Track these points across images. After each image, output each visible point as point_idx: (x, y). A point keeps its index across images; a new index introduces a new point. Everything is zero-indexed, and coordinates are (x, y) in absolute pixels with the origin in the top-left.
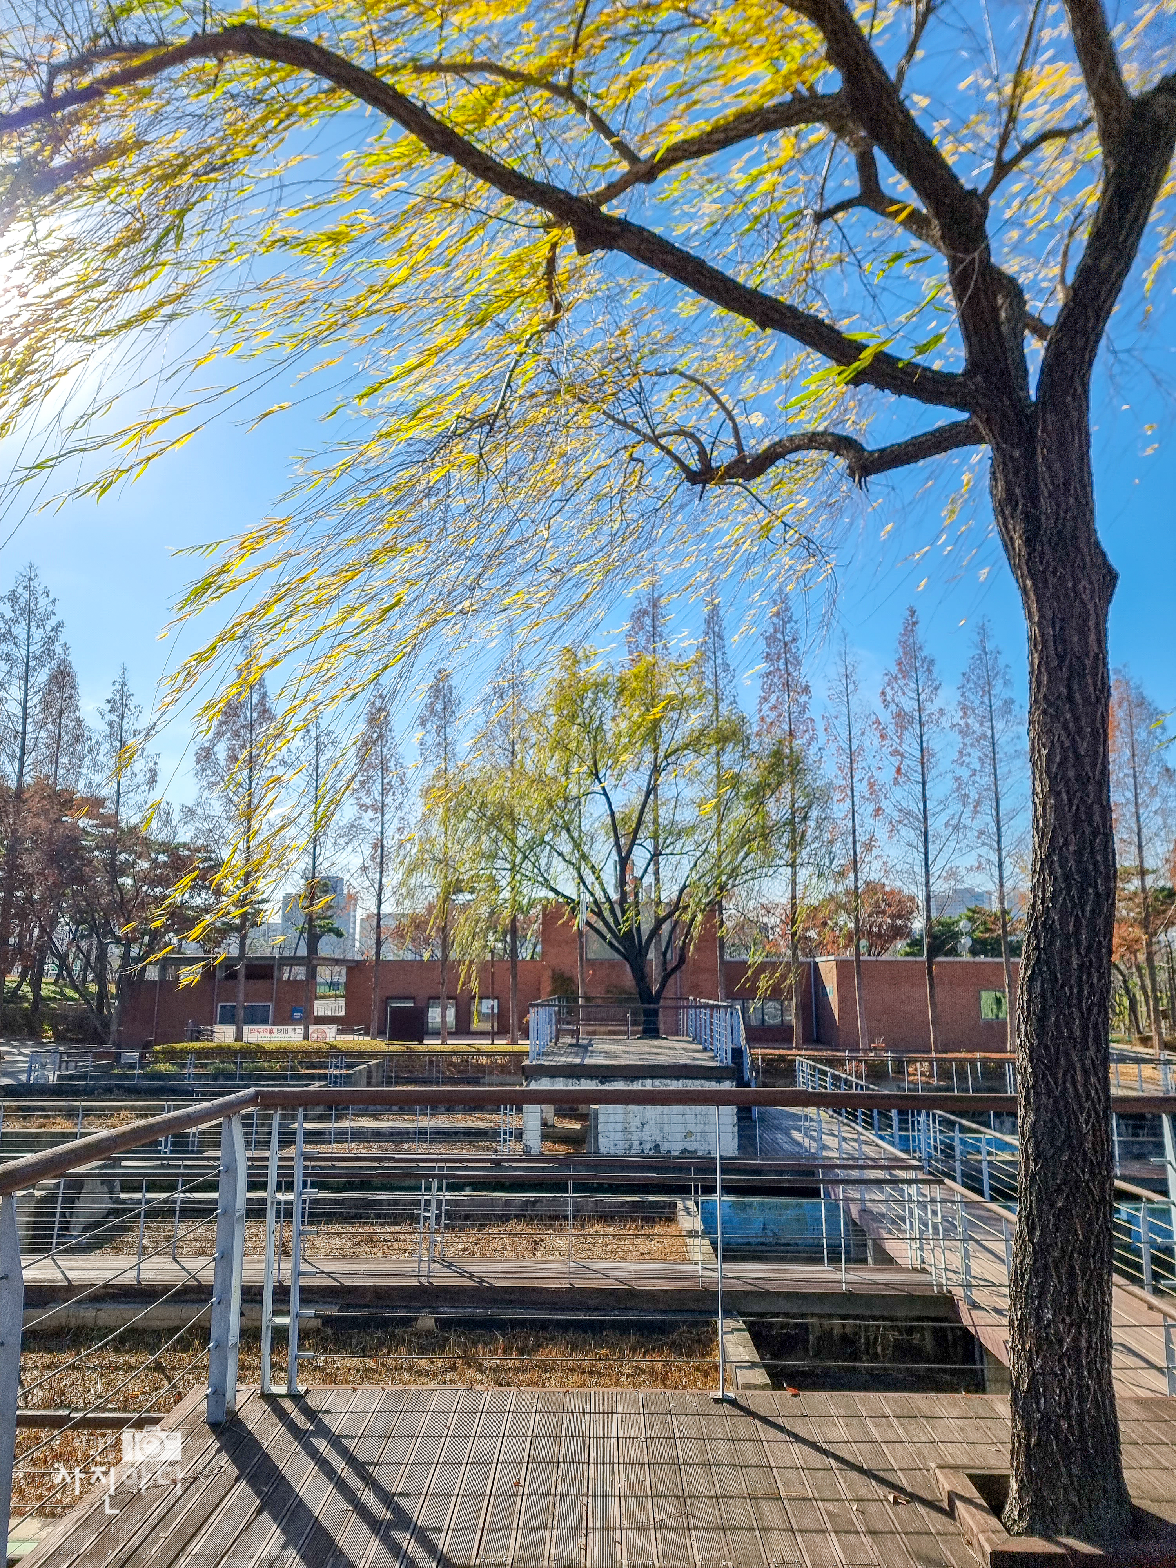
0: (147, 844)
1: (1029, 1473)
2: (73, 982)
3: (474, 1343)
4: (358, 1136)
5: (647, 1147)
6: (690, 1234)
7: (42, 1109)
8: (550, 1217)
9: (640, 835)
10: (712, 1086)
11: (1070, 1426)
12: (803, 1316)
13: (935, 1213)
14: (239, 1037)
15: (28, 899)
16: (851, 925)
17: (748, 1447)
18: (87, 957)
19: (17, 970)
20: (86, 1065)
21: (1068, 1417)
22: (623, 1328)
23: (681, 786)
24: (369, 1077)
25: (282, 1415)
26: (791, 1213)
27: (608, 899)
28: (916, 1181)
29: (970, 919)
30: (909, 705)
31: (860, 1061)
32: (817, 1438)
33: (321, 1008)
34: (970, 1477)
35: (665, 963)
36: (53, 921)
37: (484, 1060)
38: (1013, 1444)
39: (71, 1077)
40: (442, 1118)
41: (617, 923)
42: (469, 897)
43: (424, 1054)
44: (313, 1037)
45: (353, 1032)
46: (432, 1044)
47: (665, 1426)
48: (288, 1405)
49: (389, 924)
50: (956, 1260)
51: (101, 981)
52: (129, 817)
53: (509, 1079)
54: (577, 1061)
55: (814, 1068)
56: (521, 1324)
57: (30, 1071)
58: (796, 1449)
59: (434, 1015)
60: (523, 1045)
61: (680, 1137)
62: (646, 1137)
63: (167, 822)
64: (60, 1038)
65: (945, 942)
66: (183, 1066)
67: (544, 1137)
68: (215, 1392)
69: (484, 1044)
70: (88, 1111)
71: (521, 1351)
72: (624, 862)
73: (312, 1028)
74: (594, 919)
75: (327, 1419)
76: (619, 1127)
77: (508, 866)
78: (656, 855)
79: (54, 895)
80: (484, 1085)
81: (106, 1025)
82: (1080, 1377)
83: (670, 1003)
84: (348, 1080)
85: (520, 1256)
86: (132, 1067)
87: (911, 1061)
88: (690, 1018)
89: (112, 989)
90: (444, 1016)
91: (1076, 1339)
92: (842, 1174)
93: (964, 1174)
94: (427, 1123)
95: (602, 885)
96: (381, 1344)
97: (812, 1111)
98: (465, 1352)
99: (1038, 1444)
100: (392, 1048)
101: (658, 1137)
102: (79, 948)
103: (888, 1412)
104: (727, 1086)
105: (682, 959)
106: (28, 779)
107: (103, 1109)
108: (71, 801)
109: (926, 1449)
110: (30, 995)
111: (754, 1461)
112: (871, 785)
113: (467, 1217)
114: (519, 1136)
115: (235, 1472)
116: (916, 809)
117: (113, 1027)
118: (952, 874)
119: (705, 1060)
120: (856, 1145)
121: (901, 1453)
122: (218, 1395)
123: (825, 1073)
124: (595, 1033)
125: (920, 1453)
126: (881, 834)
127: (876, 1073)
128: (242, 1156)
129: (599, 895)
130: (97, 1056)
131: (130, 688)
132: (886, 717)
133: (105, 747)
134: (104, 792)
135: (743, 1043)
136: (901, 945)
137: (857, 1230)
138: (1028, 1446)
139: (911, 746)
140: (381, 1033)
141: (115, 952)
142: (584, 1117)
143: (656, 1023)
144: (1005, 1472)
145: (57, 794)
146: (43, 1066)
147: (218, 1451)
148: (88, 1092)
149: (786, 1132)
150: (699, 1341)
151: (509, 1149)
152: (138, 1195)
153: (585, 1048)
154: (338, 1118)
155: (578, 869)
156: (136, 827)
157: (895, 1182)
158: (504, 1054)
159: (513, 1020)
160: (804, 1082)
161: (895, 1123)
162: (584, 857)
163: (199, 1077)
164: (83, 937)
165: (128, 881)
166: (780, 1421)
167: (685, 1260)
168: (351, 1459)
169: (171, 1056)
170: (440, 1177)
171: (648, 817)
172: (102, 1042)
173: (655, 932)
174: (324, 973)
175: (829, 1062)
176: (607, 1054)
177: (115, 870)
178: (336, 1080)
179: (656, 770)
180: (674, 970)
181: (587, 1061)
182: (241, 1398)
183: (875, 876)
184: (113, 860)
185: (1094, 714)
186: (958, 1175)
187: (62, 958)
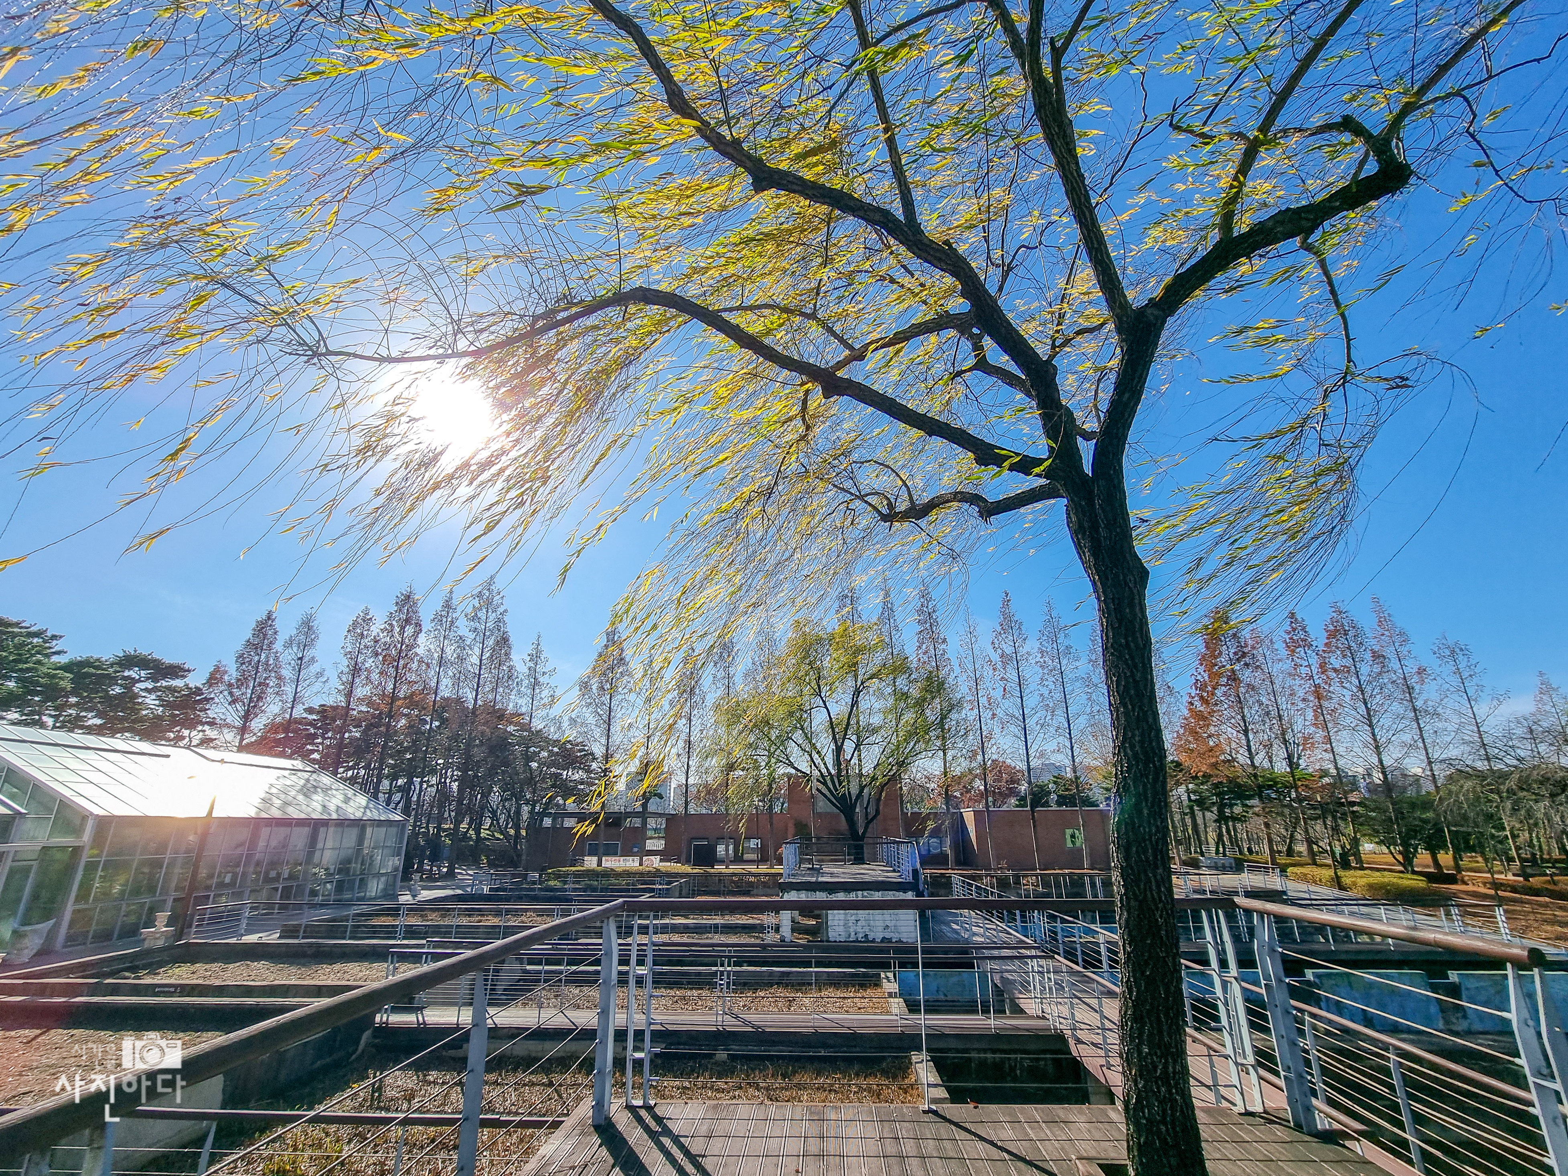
0: (547, 740)
1: (1141, 1163)
2: (499, 827)
3: (753, 1070)
4: (675, 929)
5: (860, 936)
6: (890, 995)
7: (479, 910)
8: (799, 984)
9: (849, 732)
10: (901, 896)
11: (1167, 1130)
12: (966, 1051)
13: (1049, 979)
14: (600, 864)
15: (476, 776)
16: (982, 788)
17: (948, 1145)
18: (509, 812)
19: (467, 820)
20: (507, 882)
21: (1166, 1124)
22: (849, 1061)
23: (873, 701)
24: (681, 891)
25: (640, 1120)
26: (954, 979)
27: (830, 774)
28: (1036, 957)
29: (1055, 782)
30: (1009, 650)
31: (992, 877)
32: (994, 1138)
33: (650, 845)
34: (1100, 1165)
35: (867, 814)
36: (490, 790)
37: (752, 879)
38: (1128, 1142)
39: (497, 890)
40: (727, 917)
41: (836, 790)
42: (741, 773)
43: (715, 875)
44: (645, 863)
45: (669, 861)
46: (720, 868)
47: (892, 1130)
48: (643, 1113)
49: (693, 790)
50: (1065, 1011)
51: (517, 828)
52: (537, 724)
53: (769, 891)
54: (814, 880)
55: (964, 882)
56: (783, 1058)
57: (473, 886)
58: (980, 1145)
59: (721, 849)
60: (778, 869)
61: (880, 929)
62: (859, 929)
63: (559, 728)
64: (491, 864)
65: (1041, 798)
66: (565, 883)
67: (793, 930)
68: (597, 1104)
69: (752, 868)
70: (508, 911)
71: (784, 1076)
72: (839, 750)
73: (645, 858)
74: (821, 786)
75: (669, 1124)
76: (842, 923)
77: (766, 753)
78: (858, 746)
79: (491, 773)
80: (753, 896)
81: (519, 856)
82: (1171, 1094)
83: (871, 841)
84: (667, 893)
85: (781, 1011)
86: (534, 883)
87: (1025, 876)
88: (882, 850)
89: (523, 832)
90: (727, 850)
91: (1165, 1067)
92: (987, 953)
93: (1065, 951)
94: (718, 920)
95: (825, 764)
96: (693, 1071)
97: (966, 912)
98: (748, 1076)
99: (1145, 1143)
100: (695, 871)
101: (867, 929)
102: (504, 806)
103: (1038, 1118)
104: (910, 896)
105: (877, 812)
106: (479, 702)
107: (517, 910)
108: (503, 715)
109: (1067, 1145)
110: (474, 837)
111: (952, 1154)
112: (989, 699)
113: (745, 984)
114: (777, 929)
115: (611, 1161)
116: (1018, 713)
117: (524, 857)
118: (1042, 755)
119: (893, 877)
120: (994, 933)
121: (1050, 1148)
122: (599, 1106)
123: (971, 885)
124: (823, 861)
125: (1063, 1149)
126: (997, 730)
127: (1003, 884)
128: (615, 941)
129: (824, 771)
130: (514, 876)
131: (542, 647)
132: (996, 657)
133: (526, 682)
134: (524, 710)
135: (918, 866)
136: (1013, 801)
137: (999, 992)
138: (1139, 1143)
139: (1012, 675)
140: (688, 861)
141: (526, 809)
142: (817, 917)
143: (863, 853)
144: (1123, 1162)
145: (495, 711)
146: (481, 882)
147: (600, 1146)
148: (507, 899)
149: (947, 924)
150: (900, 1069)
151: (771, 938)
152: (540, 968)
153: (818, 870)
154: (662, 917)
155: (810, 756)
156: (541, 731)
157: (1021, 958)
158: (766, 875)
159: (771, 852)
160: (958, 892)
161: (1018, 917)
162: (814, 746)
163: (575, 890)
164: (506, 800)
165: (534, 765)
166: (967, 1125)
167: (888, 1013)
168: (687, 1152)
169: (558, 876)
170: (730, 957)
171: (853, 721)
172: (516, 866)
173: (860, 795)
174: (652, 823)
175: (972, 878)
176: (832, 874)
177: (528, 758)
178: (660, 893)
179: (857, 692)
180: (872, 820)
181: (821, 879)
182: (613, 1108)
183: (995, 757)
184: (527, 751)
185: (1143, 656)
186: (1061, 952)
187: (494, 812)
